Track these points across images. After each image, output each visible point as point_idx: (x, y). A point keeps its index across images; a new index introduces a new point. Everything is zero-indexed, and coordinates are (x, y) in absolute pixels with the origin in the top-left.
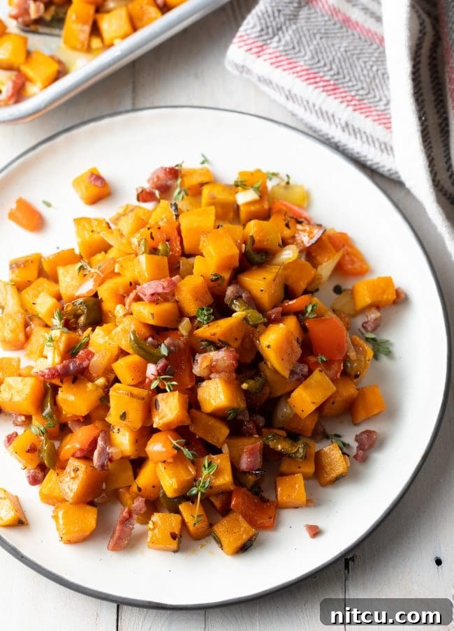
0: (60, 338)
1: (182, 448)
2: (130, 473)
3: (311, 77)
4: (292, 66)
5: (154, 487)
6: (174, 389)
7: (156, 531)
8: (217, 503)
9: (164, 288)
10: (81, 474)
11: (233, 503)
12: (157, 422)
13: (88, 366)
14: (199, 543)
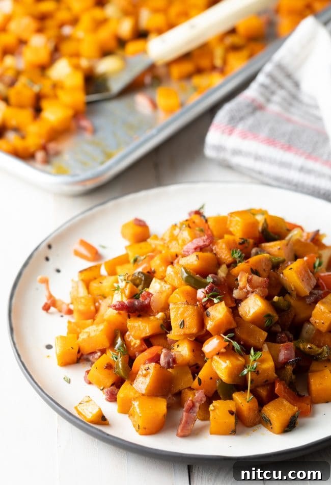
0: (126, 286)
1: (232, 341)
2: (190, 376)
3: (271, 141)
4: (255, 137)
5: (211, 379)
6: (221, 300)
7: (217, 411)
8: (263, 392)
9: (204, 242)
10: (152, 371)
11: (276, 389)
12: (210, 325)
13: (149, 303)
14: (251, 429)
